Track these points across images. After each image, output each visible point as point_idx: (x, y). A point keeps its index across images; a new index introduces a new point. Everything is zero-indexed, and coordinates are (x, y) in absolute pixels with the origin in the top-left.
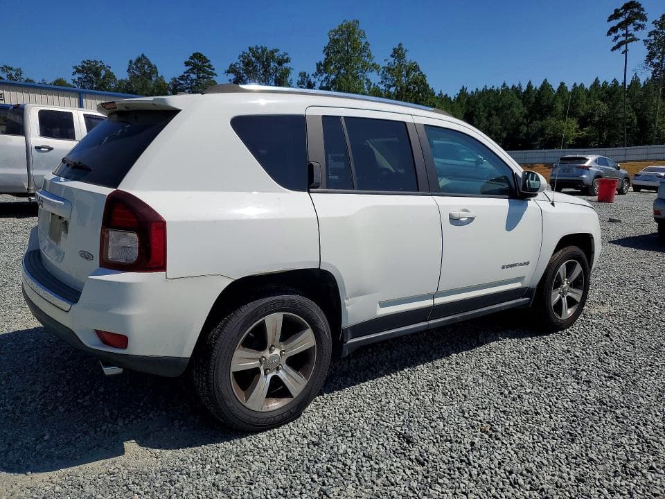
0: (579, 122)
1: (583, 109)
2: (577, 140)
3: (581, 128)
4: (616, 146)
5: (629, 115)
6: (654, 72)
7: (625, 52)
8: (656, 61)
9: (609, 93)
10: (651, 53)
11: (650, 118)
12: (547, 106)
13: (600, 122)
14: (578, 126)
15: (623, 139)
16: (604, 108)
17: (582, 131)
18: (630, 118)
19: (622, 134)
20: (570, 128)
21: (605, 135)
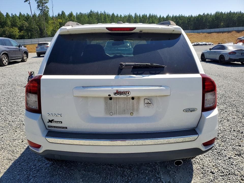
0: (19, 29)
1: (19, 23)
2: (19, 36)
3: (20, 31)
4: (34, 38)
5: (36, 27)
6: (41, 12)
7: (29, 3)
8: (40, 8)
9: (27, 18)
10: (38, 5)
11: (43, 28)
12: (3, 22)
13: (26, 29)
14: (19, 31)
15: (36, 36)
16: (26, 24)
17: (21, 32)
18: (37, 28)
19: (35, 34)
20: (16, 31)
21: (29, 34)
